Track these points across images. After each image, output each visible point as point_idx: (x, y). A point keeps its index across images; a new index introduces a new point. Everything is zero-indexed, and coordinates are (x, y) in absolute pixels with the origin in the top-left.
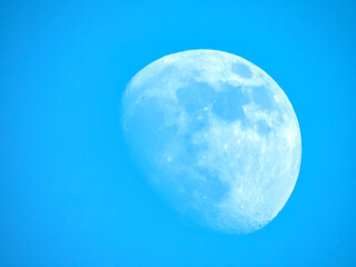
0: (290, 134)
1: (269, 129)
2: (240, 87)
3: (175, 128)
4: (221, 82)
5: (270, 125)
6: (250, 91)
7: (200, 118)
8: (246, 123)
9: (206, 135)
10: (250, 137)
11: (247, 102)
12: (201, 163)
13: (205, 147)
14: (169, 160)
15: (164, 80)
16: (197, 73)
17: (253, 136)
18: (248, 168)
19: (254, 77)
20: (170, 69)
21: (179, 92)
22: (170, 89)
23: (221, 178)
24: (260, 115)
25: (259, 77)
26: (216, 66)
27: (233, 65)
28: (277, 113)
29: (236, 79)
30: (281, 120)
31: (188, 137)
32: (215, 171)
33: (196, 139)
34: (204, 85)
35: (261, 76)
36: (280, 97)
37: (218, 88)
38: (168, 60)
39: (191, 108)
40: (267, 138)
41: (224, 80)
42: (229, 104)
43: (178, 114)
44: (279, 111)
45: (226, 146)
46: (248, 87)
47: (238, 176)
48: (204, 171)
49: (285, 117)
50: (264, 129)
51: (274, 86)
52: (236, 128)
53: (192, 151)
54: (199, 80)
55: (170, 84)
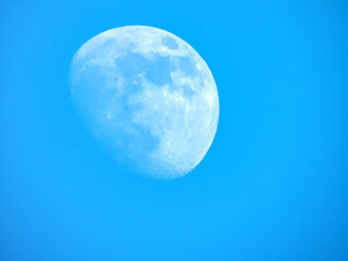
0: (210, 97)
1: (192, 93)
2: (168, 57)
3: (115, 91)
4: (152, 53)
5: (193, 88)
6: (176, 60)
7: (135, 83)
8: (173, 88)
9: (140, 97)
10: (176, 99)
11: (174, 69)
12: (136, 120)
13: (139, 107)
14: (109, 117)
15: (105, 51)
16: (132, 45)
17: (179, 98)
18: (174, 125)
19: (180, 49)
20: (110, 42)
21: (117, 61)
22: (110, 59)
23: (152, 133)
24: (185, 80)
25: (184, 49)
26: (149, 39)
27: (163, 39)
28: (199, 79)
29: (164, 50)
30: (203, 85)
31: (125, 98)
32: (148, 127)
33: (131, 101)
34: (139, 55)
35: (186, 47)
36: (201, 65)
37: (150, 58)
38: (108, 34)
39: (128, 74)
40: (191, 99)
41: (155, 51)
42: (159, 71)
43: (117, 79)
44: (201, 77)
45: (156, 107)
46: (175, 57)
47: (166, 131)
48: (138, 127)
49: (205, 82)
50: (188, 93)
51: (197, 56)
52: (165, 91)
53: (128, 110)
54: (134, 51)
55: (110, 54)
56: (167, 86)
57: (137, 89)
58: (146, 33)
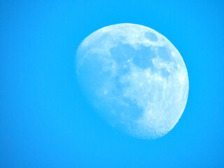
0: (182, 77)
1: (168, 74)
2: (150, 47)
3: (109, 73)
4: (138, 44)
5: (169, 71)
6: (156, 49)
7: (125, 67)
8: (154, 70)
9: (129, 77)
10: (156, 79)
11: (154, 56)
12: (125, 95)
13: (128, 85)
14: (106, 93)
15: (102, 43)
16: (123, 38)
17: (158, 78)
18: (155, 98)
19: (159, 41)
20: (106, 36)
21: (112, 50)
22: (106, 49)
23: (138, 104)
24: (162, 65)
25: (162, 41)
26: (136, 34)
27: (146, 33)
28: (173, 63)
29: (147, 42)
30: (176, 67)
31: (117, 78)
32: (135, 100)
33: (123, 80)
34: (128, 46)
35: (164, 40)
36: (175, 53)
37: (136, 47)
38: (105, 30)
39: (119, 60)
40: (167, 79)
41: (140, 43)
42: (143, 57)
43: (111, 64)
44: (175, 62)
45: (141, 84)
46: (155, 47)
47: (149, 103)
48: (127, 100)
49: (178, 66)
50: (165, 74)
51: (172, 46)
52: (148, 73)
53: (119, 87)
54: (124, 42)
55: (106, 45)
56: (149, 69)
57: (126, 71)
58: (133, 29)
